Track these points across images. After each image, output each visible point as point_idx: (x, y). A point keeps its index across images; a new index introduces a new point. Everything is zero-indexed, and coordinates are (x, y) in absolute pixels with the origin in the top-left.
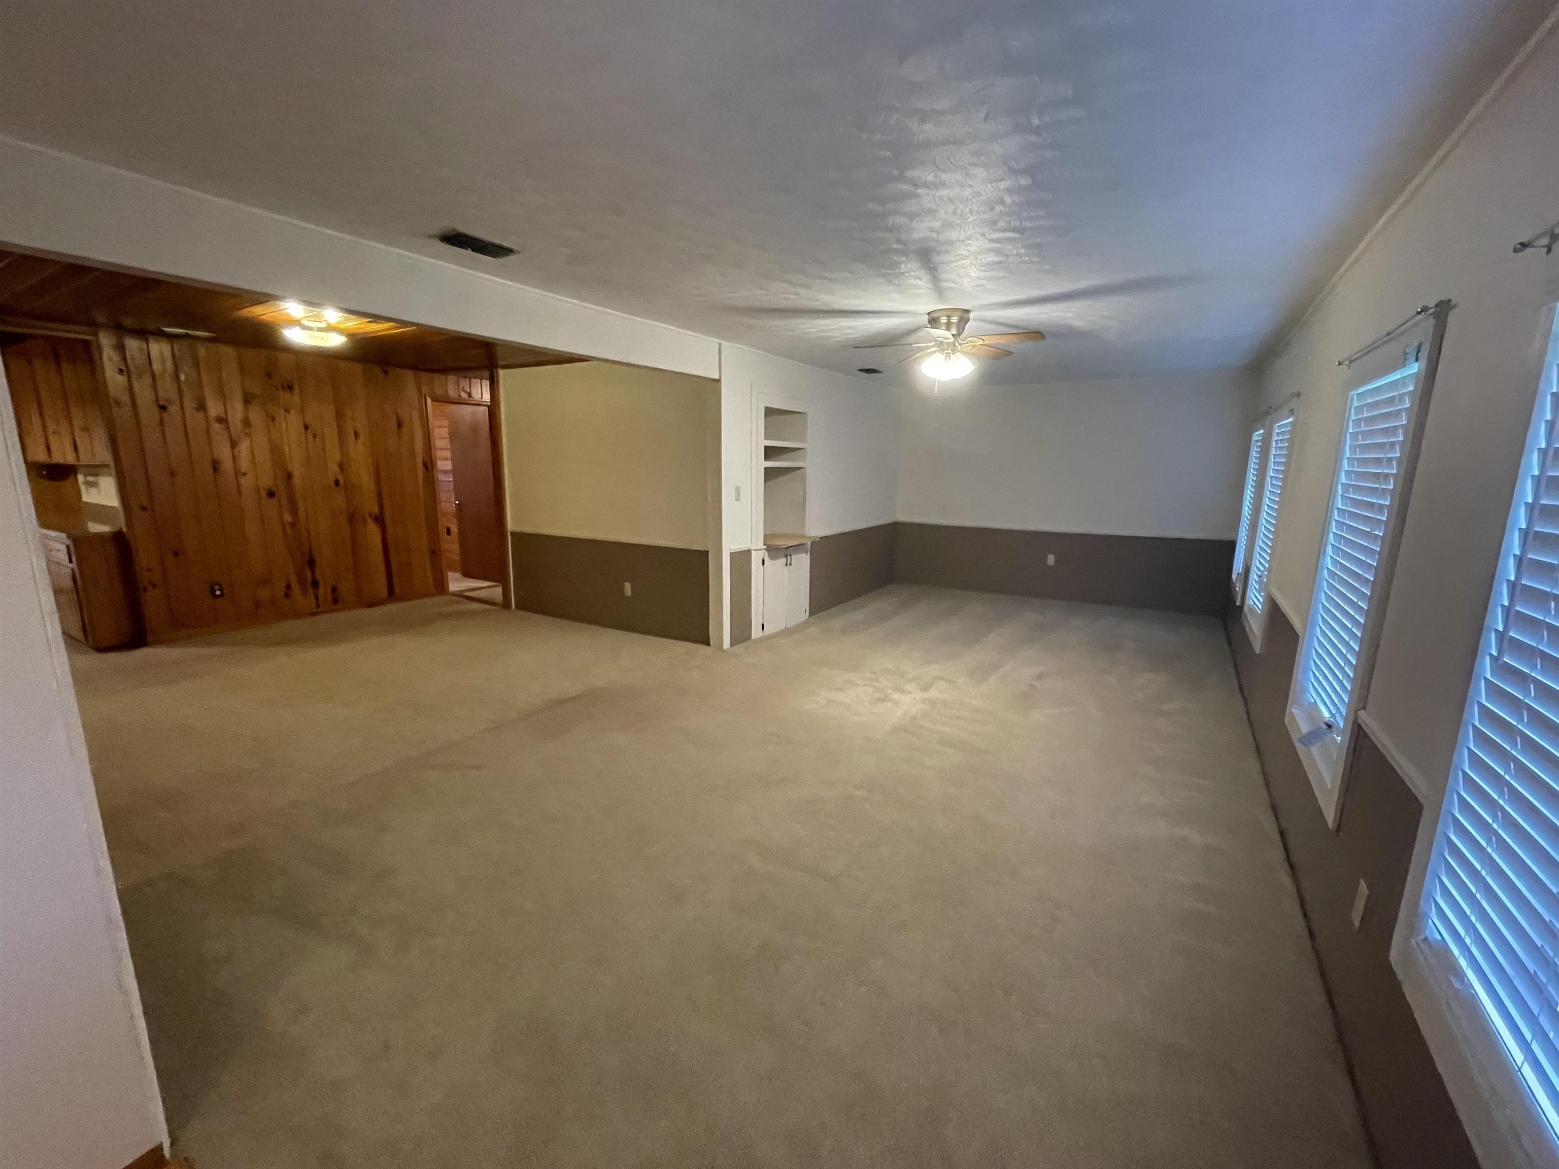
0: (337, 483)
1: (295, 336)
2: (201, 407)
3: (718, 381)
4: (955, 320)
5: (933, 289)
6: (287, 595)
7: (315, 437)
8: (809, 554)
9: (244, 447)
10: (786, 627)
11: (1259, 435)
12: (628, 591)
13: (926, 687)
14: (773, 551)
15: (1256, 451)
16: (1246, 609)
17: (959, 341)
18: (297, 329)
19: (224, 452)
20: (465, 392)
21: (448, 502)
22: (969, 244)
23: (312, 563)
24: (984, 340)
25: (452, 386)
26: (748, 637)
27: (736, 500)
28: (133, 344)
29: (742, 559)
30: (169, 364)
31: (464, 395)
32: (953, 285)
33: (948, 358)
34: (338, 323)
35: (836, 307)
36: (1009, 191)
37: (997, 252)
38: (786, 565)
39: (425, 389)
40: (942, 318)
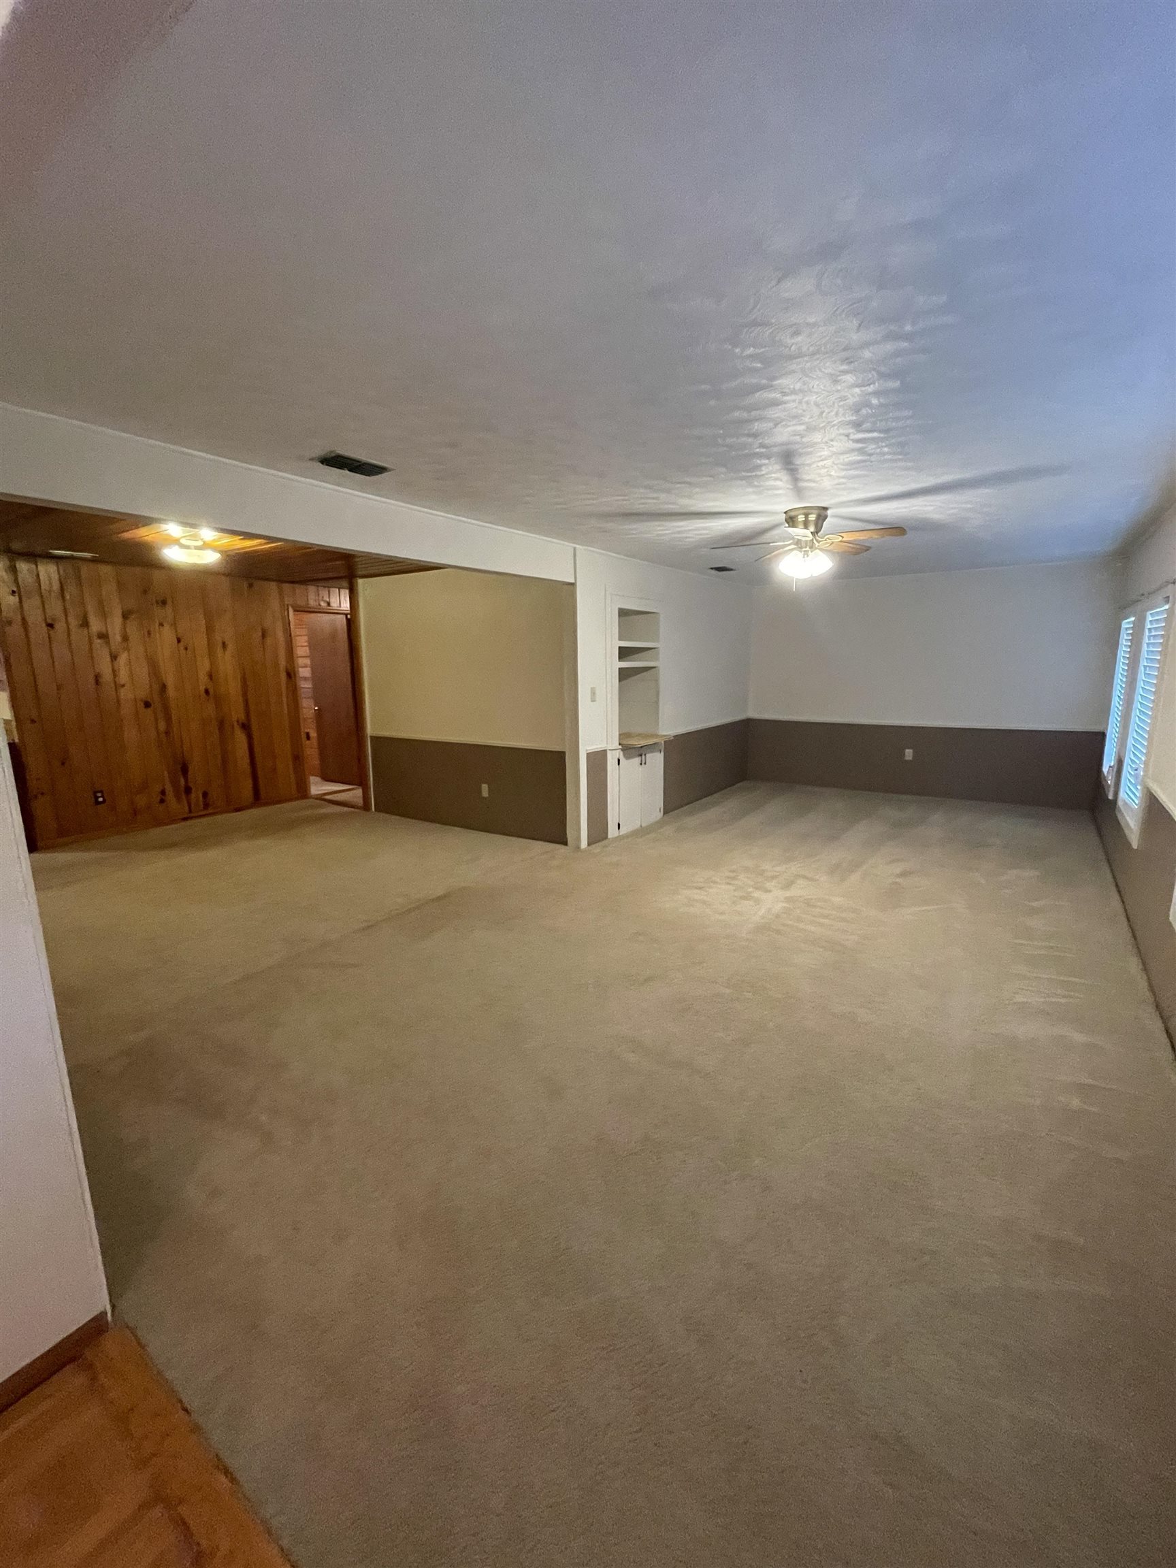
0: (207, 692)
1: (174, 556)
2: (85, 624)
3: (573, 584)
4: (812, 517)
5: (791, 489)
6: (162, 801)
7: (186, 649)
8: (662, 753)
9: (123, 659)
10: (641, 826)
11: (1129, 623)
12: (485, 793)
13: (788, 885)
14: (630, 750)
15: (1126, 640)
16: (1120, 803)
17: (817, 538)
18: (176, 548)
19: (105, 668)
20: (325, 601)
21: (308, 708)
22: (832, 445)
23: (185, 770)
24: (843, 537)
25: (313, 595)
26: (604, 836)
27: (592, 701)
28: (23, 567)
29: (598, 760)
30: (56, 586)
31: (323, 604)
32: (813, 485)
33: (806, 556)
34: (214, 540)
35: (693, 509)
36: (876, 394)
37: (861, 451)
38: (641, 764)
39: (288, 600)
40: (799, 517)
